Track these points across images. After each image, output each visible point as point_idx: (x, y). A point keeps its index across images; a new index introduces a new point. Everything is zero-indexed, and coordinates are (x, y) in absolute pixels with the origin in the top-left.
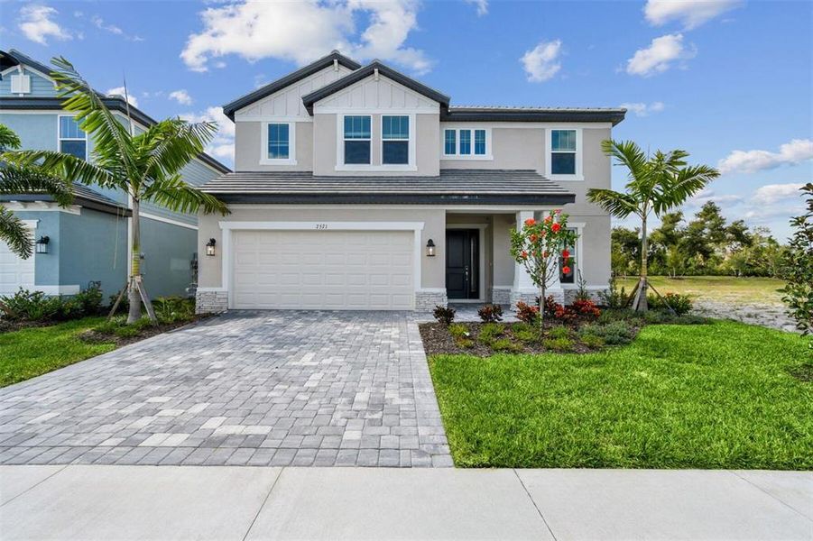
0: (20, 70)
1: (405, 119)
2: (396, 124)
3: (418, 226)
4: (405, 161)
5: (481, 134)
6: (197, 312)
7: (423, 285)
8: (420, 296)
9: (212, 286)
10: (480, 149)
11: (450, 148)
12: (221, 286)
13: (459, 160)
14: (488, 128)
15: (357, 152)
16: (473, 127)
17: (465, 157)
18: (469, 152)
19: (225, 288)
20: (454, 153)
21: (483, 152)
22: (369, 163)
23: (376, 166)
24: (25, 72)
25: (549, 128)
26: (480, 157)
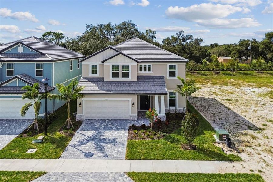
0: (20, 45)
1: (128, 66)
2: (126, 67)
3: (130, 99)
4: (128, 77)
5: (149, 66)
6: (77, 120)
7: (131, 113)
8: (131, 116)
9: (80, 114)
10: (149, 70)
11: (141, 70)
12: (82, 114)
13: (143, 73)
14: (151, 64)
15: (115, 75)
16: (147, 64)
17: (145, 72)
18: (146, 71)
19: (83, 114)
20: (142, 71)
21: (150, 71)
22: (119, 77)
23: (121, 79)
24: (22, 46)
25: (168, 64)
26: (149, 72)
